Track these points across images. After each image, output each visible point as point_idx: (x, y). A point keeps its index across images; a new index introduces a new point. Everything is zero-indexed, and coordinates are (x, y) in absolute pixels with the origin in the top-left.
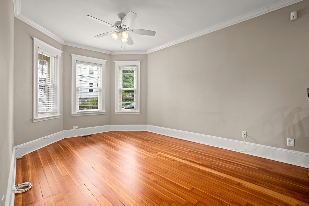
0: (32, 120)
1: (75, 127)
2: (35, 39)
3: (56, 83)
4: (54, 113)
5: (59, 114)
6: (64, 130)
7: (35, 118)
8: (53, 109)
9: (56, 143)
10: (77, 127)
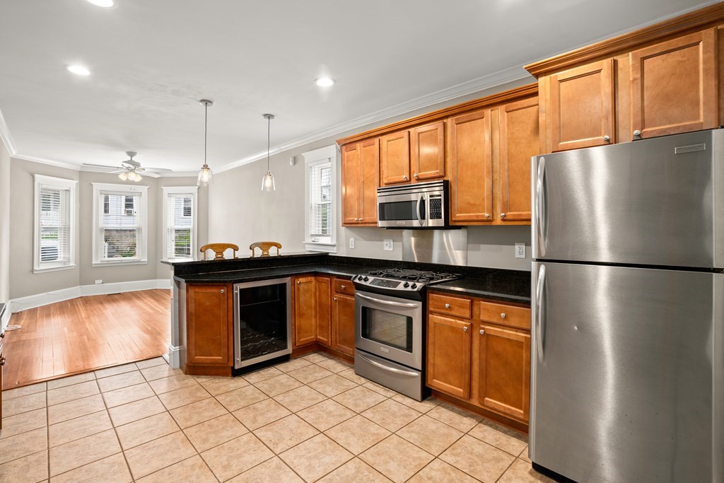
0: (33, 271)
1: (97, 282)
2: (36, 176)
3: (68, 223)
4: (65, 263)
5: (72, 264)
6: (81, 285)
7: (35, 268)
8: (64, 258)
9: (66, 301)
10: (101, 281)
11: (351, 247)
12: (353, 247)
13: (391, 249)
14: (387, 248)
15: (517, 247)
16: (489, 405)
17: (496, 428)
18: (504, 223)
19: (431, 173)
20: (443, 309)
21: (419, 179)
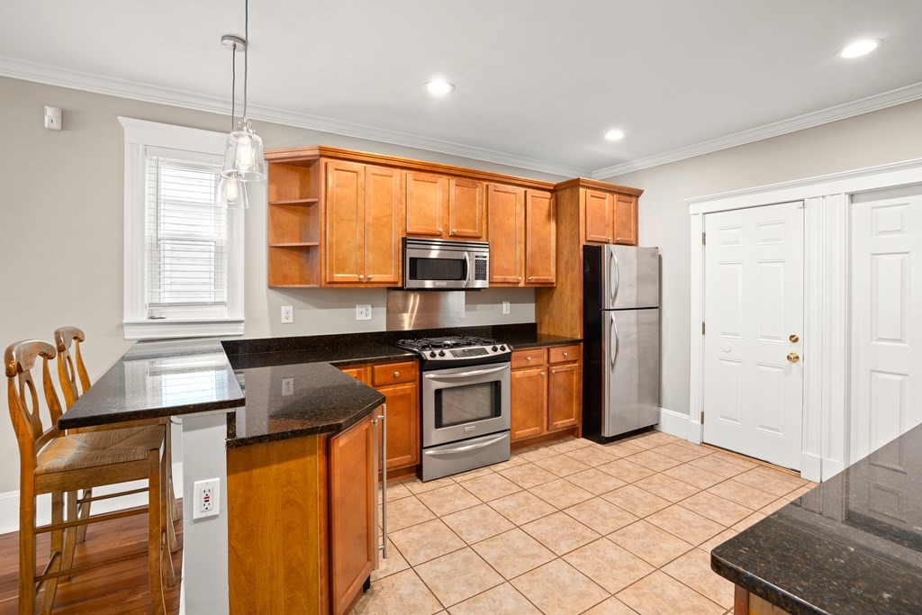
11: (284, 320)
12: (291, 320)
13: (370, 317)
14: (359, 317)
15: (504, 305)
16: (559, 426)
17: (566, 441)
18: (528, 286)
19: (469, 231)
20: (523, 363)
21: (454, 236)
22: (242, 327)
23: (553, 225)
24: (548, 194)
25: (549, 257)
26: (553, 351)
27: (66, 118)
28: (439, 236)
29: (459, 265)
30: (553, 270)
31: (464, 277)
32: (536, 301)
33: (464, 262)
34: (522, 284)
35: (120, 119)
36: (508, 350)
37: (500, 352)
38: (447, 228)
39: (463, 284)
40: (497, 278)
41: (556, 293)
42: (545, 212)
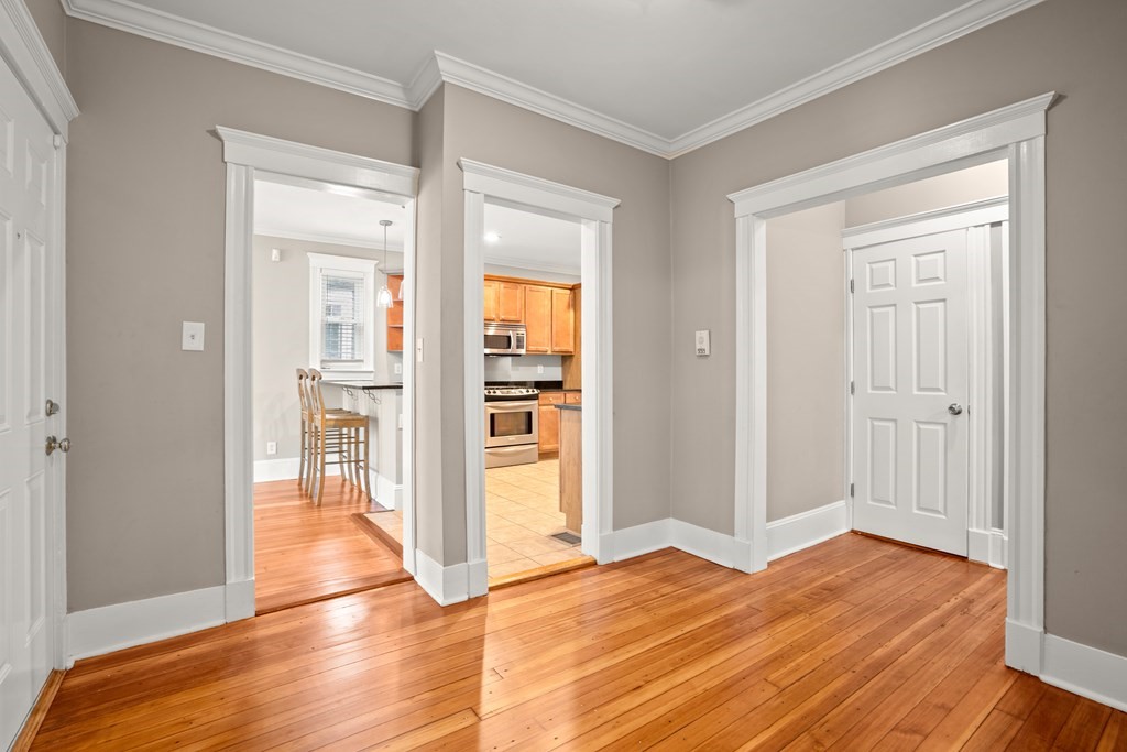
11: (396, 372)
12: (400, 373)
15: (539, 367)
18: (555, 354)
19: (513, 318)
20: (546, 402)
21: (503, 321)
22: (372, 375)
23: (572, 313)
24: (568, 291)
25: (569, 334)
26: (568, 395)
27: (282, 254)
28: (493, 320)
29: (506, 340)
30: (572, 343)
31: (509, 347)
32: (563, 365)
33: (509, 337)
34: (549, 353)
35: (309, 254)
36: (536, 392)
37: (531, 393)
38: (498, 315)
39: (509, 351)
40: (531, 348)
41: (574, 359)
42: (566, 304)
